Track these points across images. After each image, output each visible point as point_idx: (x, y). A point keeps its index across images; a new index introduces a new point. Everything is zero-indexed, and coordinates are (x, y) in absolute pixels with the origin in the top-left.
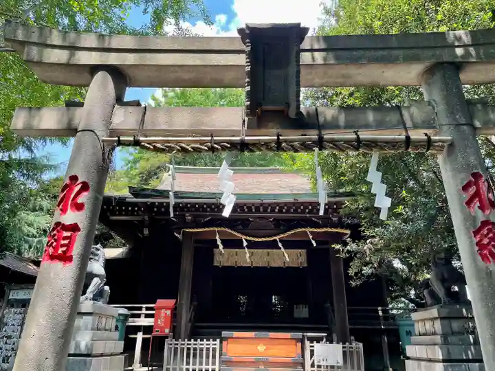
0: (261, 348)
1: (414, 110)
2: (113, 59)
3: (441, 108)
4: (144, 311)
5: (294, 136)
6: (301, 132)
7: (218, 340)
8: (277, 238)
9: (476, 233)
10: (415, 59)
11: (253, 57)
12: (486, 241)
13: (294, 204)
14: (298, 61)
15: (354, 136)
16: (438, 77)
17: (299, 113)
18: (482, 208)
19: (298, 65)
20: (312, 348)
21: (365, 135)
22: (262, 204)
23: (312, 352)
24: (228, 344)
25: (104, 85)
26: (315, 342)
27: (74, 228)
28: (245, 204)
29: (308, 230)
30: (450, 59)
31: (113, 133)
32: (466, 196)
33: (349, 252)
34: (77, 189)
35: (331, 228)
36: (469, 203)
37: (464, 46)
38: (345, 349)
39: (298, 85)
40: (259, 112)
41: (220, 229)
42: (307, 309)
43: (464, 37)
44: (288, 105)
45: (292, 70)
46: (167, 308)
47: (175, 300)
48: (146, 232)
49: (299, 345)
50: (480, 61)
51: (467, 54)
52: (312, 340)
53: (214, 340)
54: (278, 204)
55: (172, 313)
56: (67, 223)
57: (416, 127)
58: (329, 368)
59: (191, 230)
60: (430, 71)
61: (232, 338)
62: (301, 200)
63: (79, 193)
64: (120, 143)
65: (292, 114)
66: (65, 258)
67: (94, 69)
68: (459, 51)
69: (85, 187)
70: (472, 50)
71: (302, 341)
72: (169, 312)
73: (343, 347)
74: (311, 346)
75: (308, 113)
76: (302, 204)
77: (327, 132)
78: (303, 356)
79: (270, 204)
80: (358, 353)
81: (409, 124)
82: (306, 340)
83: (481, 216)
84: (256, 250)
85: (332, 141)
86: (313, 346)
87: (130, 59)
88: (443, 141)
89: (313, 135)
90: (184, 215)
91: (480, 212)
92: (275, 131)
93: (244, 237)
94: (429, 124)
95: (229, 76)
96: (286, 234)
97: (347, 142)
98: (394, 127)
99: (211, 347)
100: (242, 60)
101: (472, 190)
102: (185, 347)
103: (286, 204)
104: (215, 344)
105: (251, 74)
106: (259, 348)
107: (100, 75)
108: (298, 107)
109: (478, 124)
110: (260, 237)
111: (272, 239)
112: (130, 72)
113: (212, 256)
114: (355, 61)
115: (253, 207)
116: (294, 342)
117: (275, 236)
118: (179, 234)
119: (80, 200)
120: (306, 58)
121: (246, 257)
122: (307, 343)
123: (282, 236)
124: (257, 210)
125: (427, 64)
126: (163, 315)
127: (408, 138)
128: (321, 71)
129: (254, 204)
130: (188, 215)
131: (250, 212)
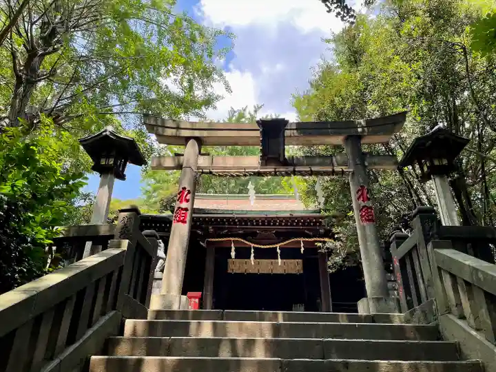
1: (338, 157)
2: (197, 134)
3: (350, 157)
5: (282, 169)
6: (286, 167)
8: (278, 246)
9: (360, 211)
10: (340, 134)
11: (264, 133)
12: (364, 214)
13: (290, 218)
14: (284, 134)
15: (309, 169)
16: (350, 141)
17: (285, 159)
18: (363, 201)
19: (284, 136)
21: (314, 169)
22: (266, 218)
25: (194, 145)
27: (186, 209)
28: (254, 218)
29: (302, 239)
30: (355, 134)
31: (199, 168)
32: (357, 196)
33: (328, 248)
34: (186, 193)
35: (318, 237)
36: (358, 199)
37: (363, 127)
39: (284, 145)
40: (266, 159)
41: (234, 239)
42: (303, 307)
43: (363, 123)
44: (280, 155)
45: (281, 139)
46: (195, 297)
47: (201, 293)
50: (370, 134)
51: (363, 131)
54: (278, 218)
55: (199, 301)
56: (184, 207)
57: (339, 165)
59: (213, 240)
60: (347, 139)
62: (295, 215)
63: (187, 195)
64: (203, 173)
65: (282, 159)
66: (184, 222)
67: (187, 139)
68: (360, 130)
69: (189, 192)
70: (366, 129)
72: (197, 300)
75: (289, 158)
76: (296, 218)
77: (298, 167)
79: (272, 218)
81: (335, 163)
83: (363, 204)
84: (261, 260)
85: (299, 172)
87: (205, 134)
88: (350, 172)
89: (291, 169)
90: (208, 229)
91: (362, 202)
92: (274, 167)
93: (252, 245)
94: (345, 164)
95: (251, 141)
96: (285, 243)
97: (306, 171)
98: (329, 165)
100: (258, 134)
101: (360, 193)
103: (284, 218)
105: (262, 141)
107: (191, 142)
108: (284, 156)
109: (366, 164)
110: (265, 245)
111: (274, 246)
112: (205, 139)
113: (226, 264)
114: (310, 134)
115: (260, 221)
117: (276, 244)
118: (204, 243)
119: (187, 198)
120: (287, 133)
123: (282, 244)
124: (263, 222)
125: (346, 135)
126: (193, 302)
127: (333, 170)
128: (295, 138)
129: (260, 218)
130: (210, 227)
131: (258, 225)
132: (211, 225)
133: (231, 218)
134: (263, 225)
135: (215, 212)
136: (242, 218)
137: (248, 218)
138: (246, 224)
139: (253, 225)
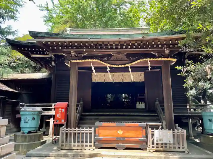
0: (120, 132)
4: (53, 107)
7: (93, 128)
8: (129, 65)
13: (142, 41)
20: (153, 133)
22: (120, 42)
23: (153, 135)
24: (99, 130)
26: (155, 129)
28: (109, 42)
29: (149, 59)
35: (163, 58)
38: (174, 133)
41: (93, 60)
42: (144, 104)
47: (68, 103)
48: (53, 63)
49: (144, 130)
52: (152, 127)
53: (91, 128)
54: (130, 41)
58: (164, 144)
59: (75, 61)
61: (102, 126)
71: (146, 128)
73: (173, 132)
74: (152, 132)
76: (148, 41)
78: (146, 137)
79: (125, 42)
80: (183, 136)
82: (148, 128)
84: (115, 73)
86: (153, 132)
90: (70, 52)
93: (108, 65)
96: (135, 63)
99: (89, 132)
102: (73, 132)
103: (136, 41)
104: (91, 131)
106: (118, 132)
110: (118, 65)
111: (125, 66)
115: (114, 45)
116: (141, 128)
117: (127, 64)
118: (68, 63)
121: (110, 77)
122: (150, 130)
123: (132, 63)
124: (117, 45)
126: (60, 112)
129: (114, 42)
130: (72, 51)
131: (112, 48)
132: (72, 48)
133: (87, 42)
134: (117, 48)
135: (72, 36)
136: (98, 42)
137: (103, 42)
138: (102, 48)
139: (108, 49)
